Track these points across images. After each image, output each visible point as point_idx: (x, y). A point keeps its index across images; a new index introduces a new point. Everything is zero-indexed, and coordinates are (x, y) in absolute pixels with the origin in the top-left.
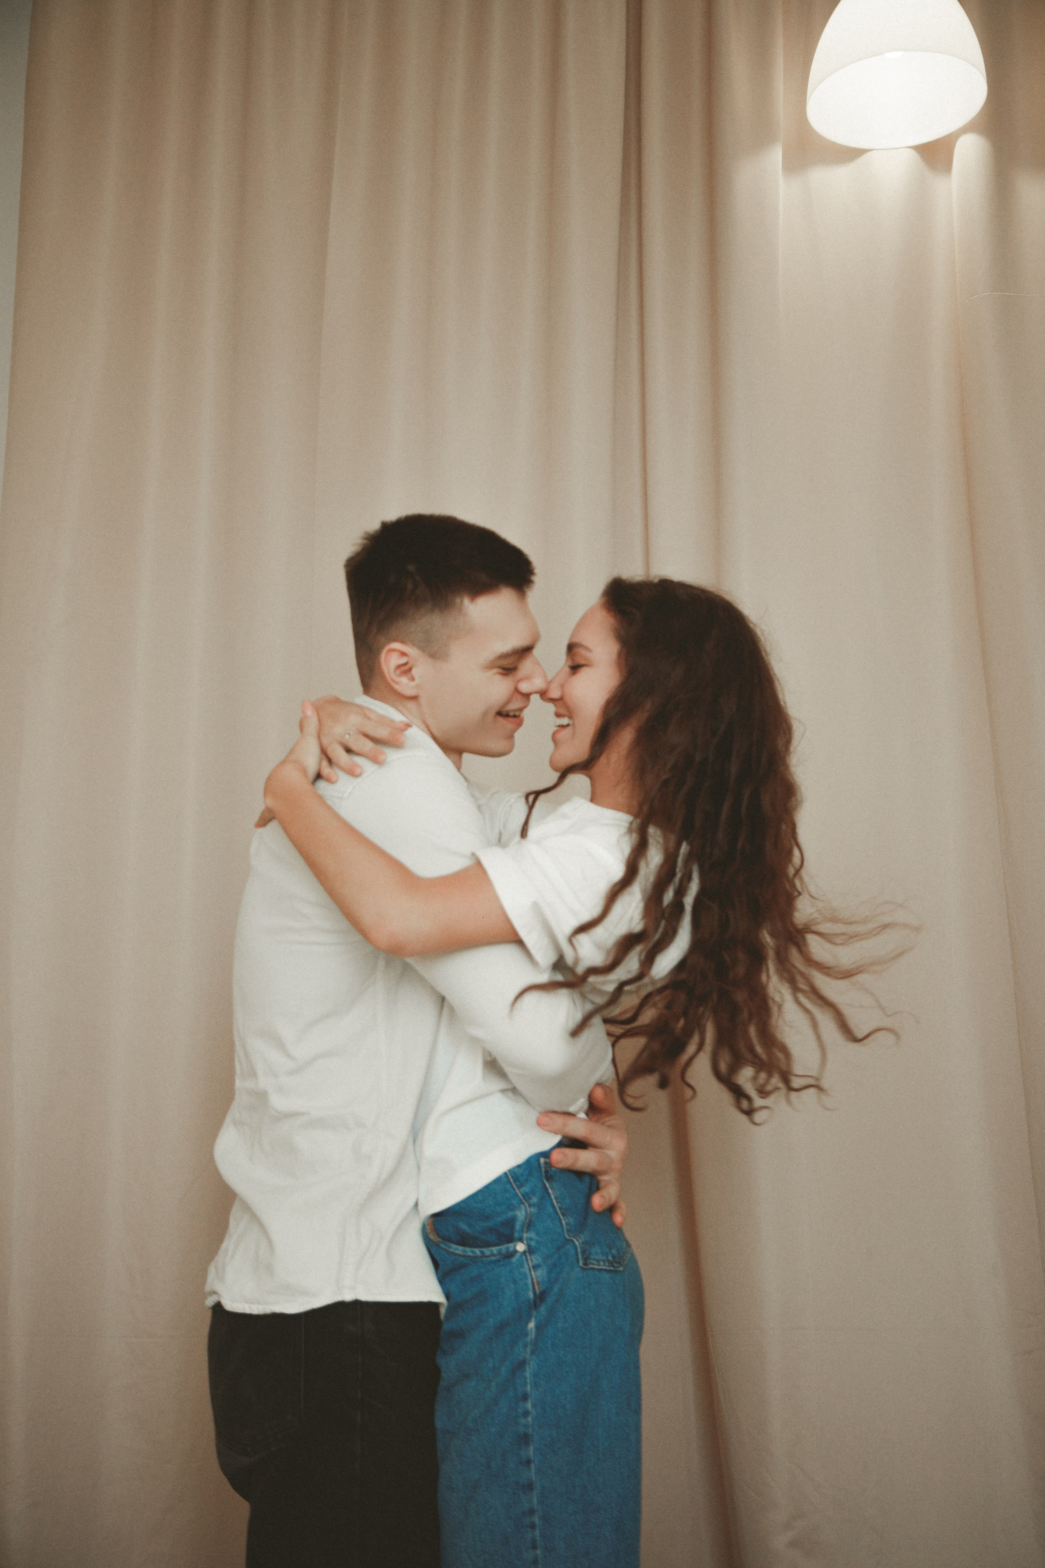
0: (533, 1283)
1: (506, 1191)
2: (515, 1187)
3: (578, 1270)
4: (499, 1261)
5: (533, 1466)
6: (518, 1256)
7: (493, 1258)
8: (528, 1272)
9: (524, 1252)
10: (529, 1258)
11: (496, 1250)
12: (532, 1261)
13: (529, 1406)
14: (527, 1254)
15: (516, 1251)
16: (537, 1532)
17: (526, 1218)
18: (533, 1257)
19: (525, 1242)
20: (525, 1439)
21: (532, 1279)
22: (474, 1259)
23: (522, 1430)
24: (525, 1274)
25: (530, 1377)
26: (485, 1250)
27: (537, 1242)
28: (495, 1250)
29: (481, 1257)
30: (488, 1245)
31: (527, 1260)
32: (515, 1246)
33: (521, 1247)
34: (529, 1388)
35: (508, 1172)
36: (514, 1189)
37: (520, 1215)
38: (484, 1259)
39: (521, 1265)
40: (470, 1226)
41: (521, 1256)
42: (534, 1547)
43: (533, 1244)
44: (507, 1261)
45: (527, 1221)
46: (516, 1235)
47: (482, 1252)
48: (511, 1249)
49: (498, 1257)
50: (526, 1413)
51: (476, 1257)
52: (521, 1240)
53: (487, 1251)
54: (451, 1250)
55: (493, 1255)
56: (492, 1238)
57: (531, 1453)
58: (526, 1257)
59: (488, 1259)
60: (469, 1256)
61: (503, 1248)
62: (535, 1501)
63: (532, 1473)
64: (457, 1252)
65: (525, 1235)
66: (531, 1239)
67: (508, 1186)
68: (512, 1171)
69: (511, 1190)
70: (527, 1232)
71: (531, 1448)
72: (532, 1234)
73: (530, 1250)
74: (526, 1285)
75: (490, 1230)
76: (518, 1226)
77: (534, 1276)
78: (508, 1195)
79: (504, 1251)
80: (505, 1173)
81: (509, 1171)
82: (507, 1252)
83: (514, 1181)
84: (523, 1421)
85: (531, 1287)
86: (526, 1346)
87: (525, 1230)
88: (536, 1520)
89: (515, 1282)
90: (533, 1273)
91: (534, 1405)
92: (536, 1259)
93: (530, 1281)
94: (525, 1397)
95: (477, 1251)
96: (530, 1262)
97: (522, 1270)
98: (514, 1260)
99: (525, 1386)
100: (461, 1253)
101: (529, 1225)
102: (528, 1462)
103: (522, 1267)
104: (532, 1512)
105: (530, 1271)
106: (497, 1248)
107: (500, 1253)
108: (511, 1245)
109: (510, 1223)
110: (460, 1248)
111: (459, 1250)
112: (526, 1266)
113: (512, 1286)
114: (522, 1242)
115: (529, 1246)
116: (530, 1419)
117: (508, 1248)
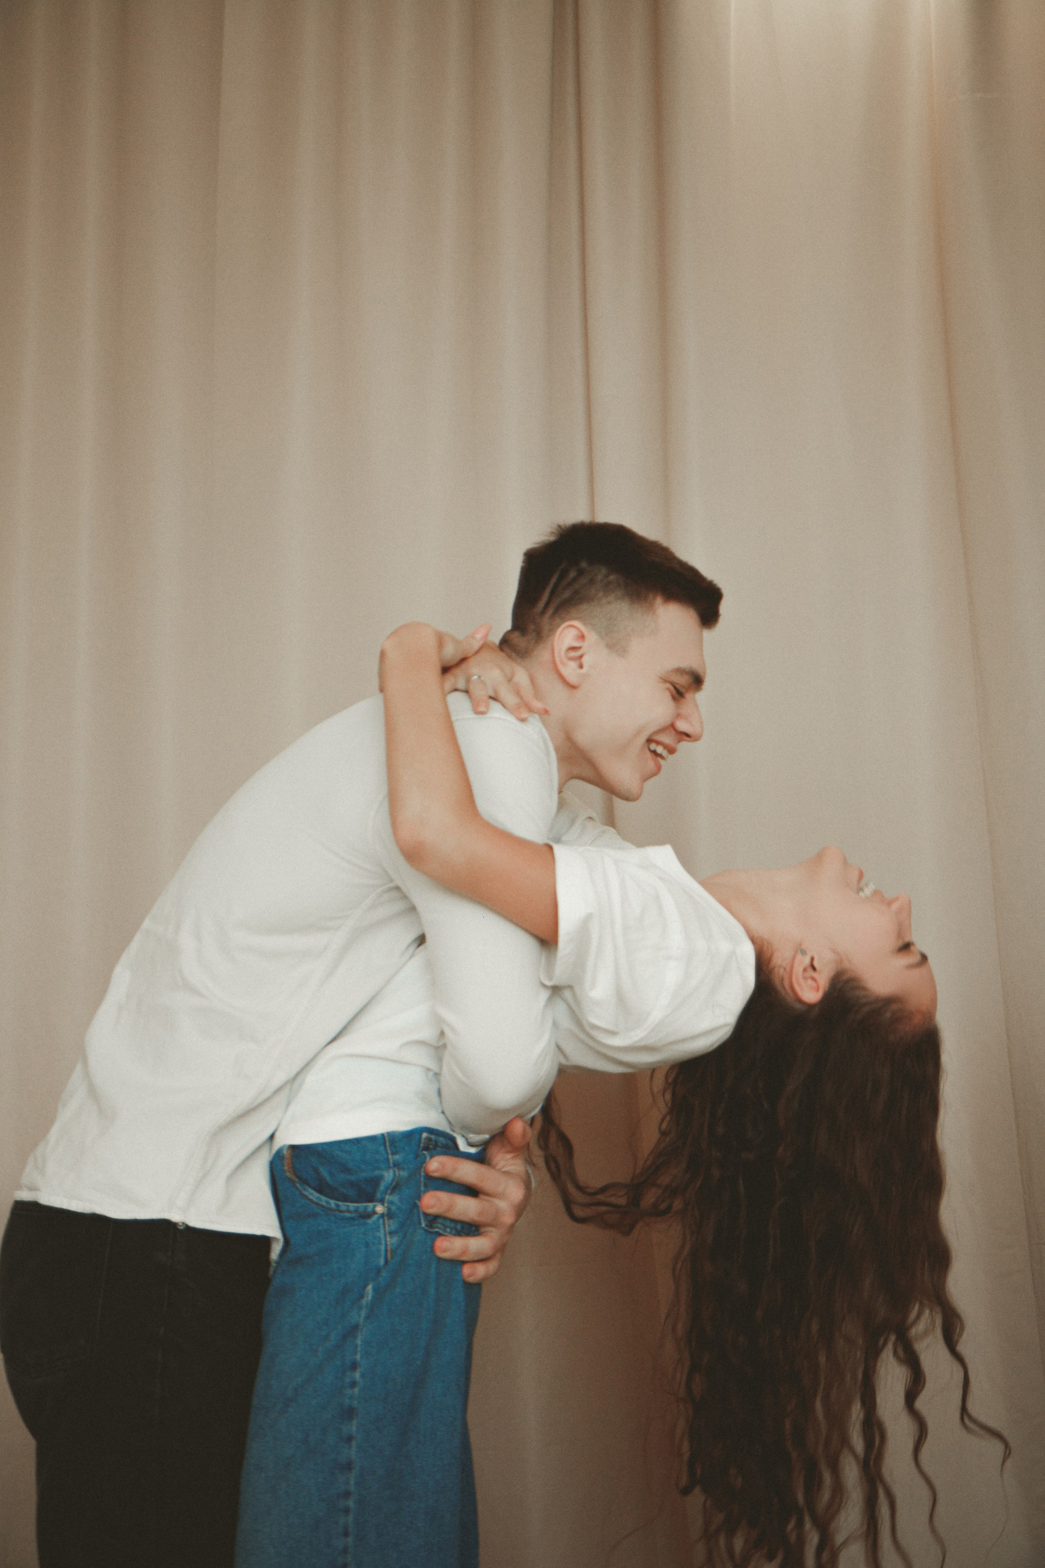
0: (386, 1250)
1: (377, 1152)
2: (389, 1152)
3: (421, 1231)
4: (353, 1219)
5: (354, 1443)
6: (375, 1217)
7: (348, 1215)
8: (382, 1236)
9: (383, 1215)
10: (386, 1222)
11: (354, 1206)
12: (389, 1225)
13: (357, 1375)
14: (386, 1218)
15: (374, 1213)
16: (351, 1518)
17: (393, 1181)
18: (391, 1222)
19: (386, 1205)
20: (349, 1413)
21: (386, 1245)
22: (327, 1210)
23: (347, 1402)
24: (380, 1239)
25: (362, 1345)
26: (340, 1203)
27: (399, 1208)
28: (352, 1206)
29: (335, 1210)
30: (346, 1199)
31: (384, 1224)
32: (375, 1206)
33: (380, 1209)
34: (358, 1357)
35: (386, 1135)
36: (387, 1153)
37: (389, 1176)
38: (337, 1213)
39: (377, 1229)
40: (331, 1174)
41: (378, 1219)
42: (346, 1534)
43: (393, 1208)
44: (362, 1221)
45: (394, 1183)
46: (379, 1196)
47: (338, 1206)
48: (370, 1209)
49: (353, 1215)
50: (353, 1384)
51: (330, 1209)
52: (382, 1201)
53: (343, 1206)
54: (306, 1193)
55: (349, 1211)
56: (352, 1193)
57: (354, 1428)
58: (384, 1221)
59: (342, 1214)
60: (323, 1206)
61: (361, 1206)
62: (352, 1482)
63: (353, 1452)
64: (311, 1197)
65: (387, 1197)
66: (391, 1203)
67: (382, 1148)
68: (390, 1134)
69: (383, 1152)
70: (391, 1194)
71: (355, 1422)
72: (395, 1198)
73: (390, 1215)
74: (379, 1251)
75: (352, 1184)
76: (382, 1187)
77: (389, 1243)
78: (377, 1157)
79: (361, 1210)
80: (383, 1135)
81: (388, 1133)
82: (365, 1211)
83: (390, 1146)
84: (349, 1392)
85: (383, 1253)
86: (360, 1308)
87: (389, 1192)
88: (351, 1503)
89: (367, 1245)
90: (388, 1239)
91: (363, 1376)
92: (392, 1225)
93: (383, 1248)
94: (354, 1366)
95: (333, 1203)
96: (387, 1226)
97: (378, 1234)
98: (370, 1221)
99: (356, 1354)
100: (314, 1199)
101: (395, 1187)
102: (350, 1439)
103: (378, 1231)
104: (347, 1494)
105: (385, 1235)
106: (356, 1205)
107: (356, 1211)
108: (371, 1205)
109: (375, 1182)
110: (317, 1195)
111: (313, 1195)
112: (382, 1231)
113: (364, 1249)
114: (383, 1204)
115: (389, 1209)
116: (356, 1390)
117: (366, 1207)
